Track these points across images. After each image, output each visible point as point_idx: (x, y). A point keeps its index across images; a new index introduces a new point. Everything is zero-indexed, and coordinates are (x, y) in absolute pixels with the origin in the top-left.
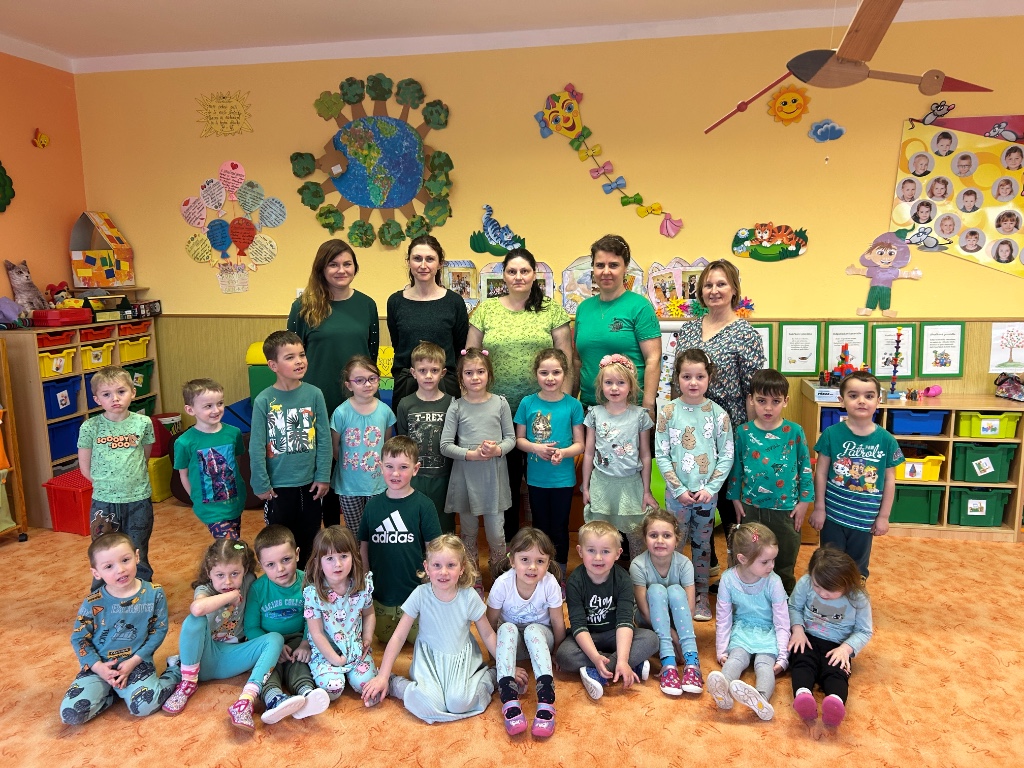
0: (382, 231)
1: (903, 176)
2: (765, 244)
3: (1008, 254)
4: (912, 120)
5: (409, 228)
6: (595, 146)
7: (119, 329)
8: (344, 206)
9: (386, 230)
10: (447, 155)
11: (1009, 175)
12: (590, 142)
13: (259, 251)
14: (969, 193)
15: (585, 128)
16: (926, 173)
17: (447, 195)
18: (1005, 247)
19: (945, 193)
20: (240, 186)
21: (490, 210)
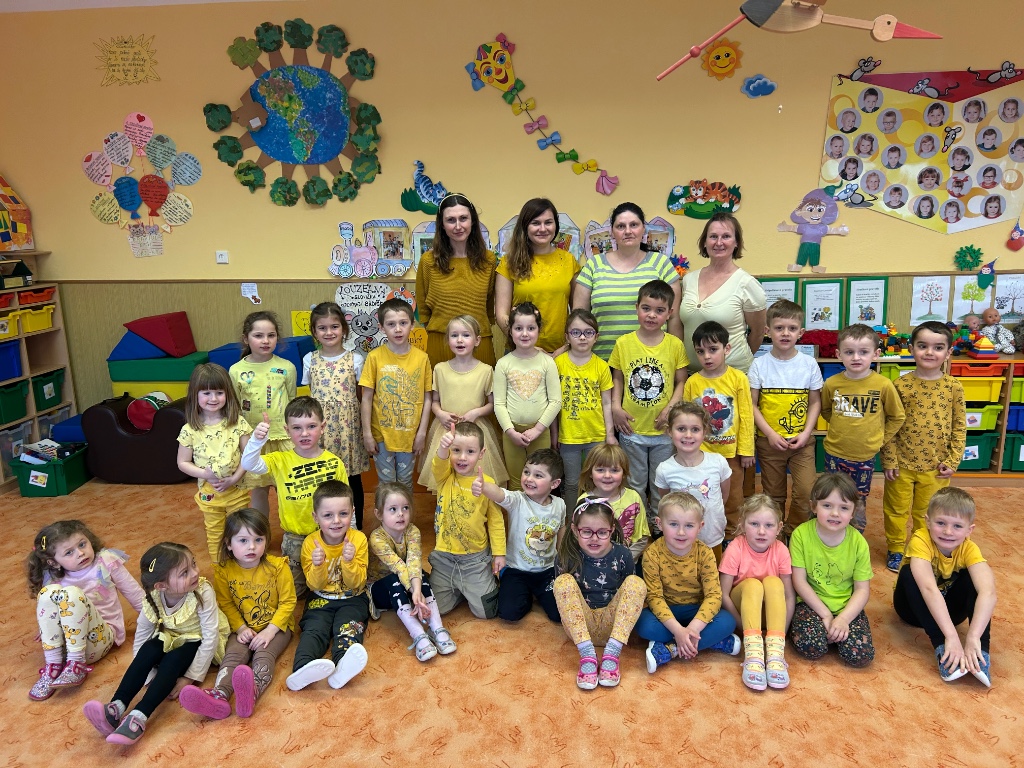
0: (306, 189)
1: (832, 132)
2: (700, 201)
3: (929, 209)
4: (840, 76)
5: (335, 186)
6: (529, 99)
7: (19, 297)
8: (265, 161)
9: (311, 188)
10: (374, 108)
11: (931, 131)
12: (523, 95)
13: (173, 211)
14: (894, 149)
15: (518, 81)
16: (854, 129)
17: (376, 150)
18: (927, 203)
19: (871, 150)
20: (148, 140)
21: (421, 166)
